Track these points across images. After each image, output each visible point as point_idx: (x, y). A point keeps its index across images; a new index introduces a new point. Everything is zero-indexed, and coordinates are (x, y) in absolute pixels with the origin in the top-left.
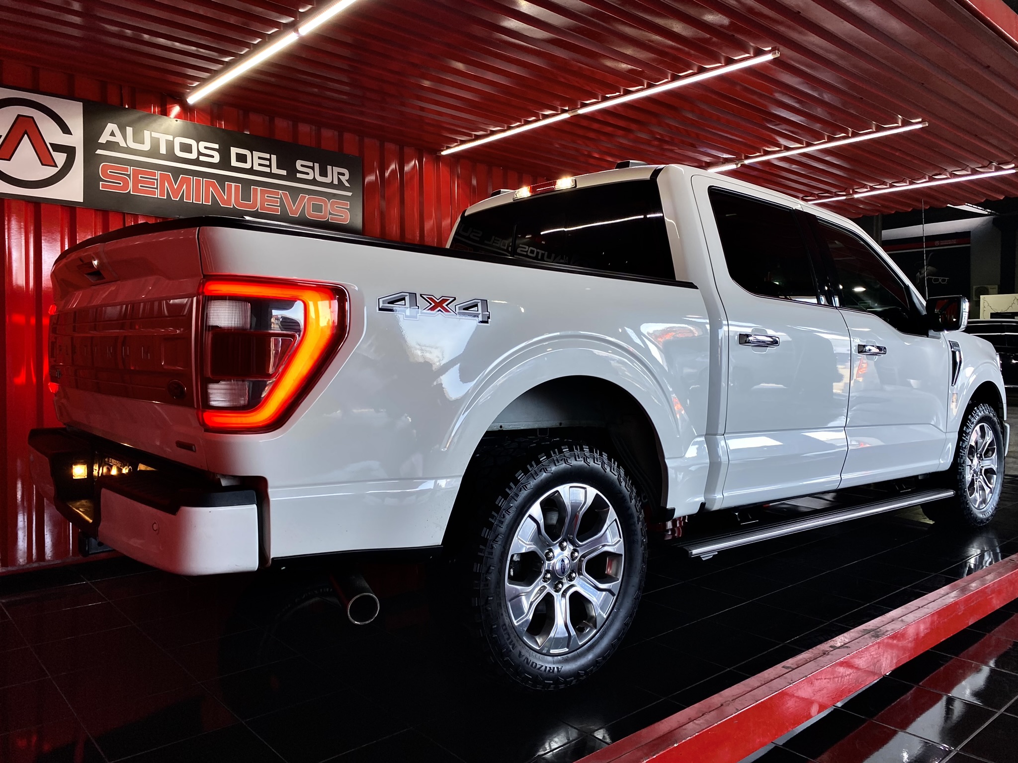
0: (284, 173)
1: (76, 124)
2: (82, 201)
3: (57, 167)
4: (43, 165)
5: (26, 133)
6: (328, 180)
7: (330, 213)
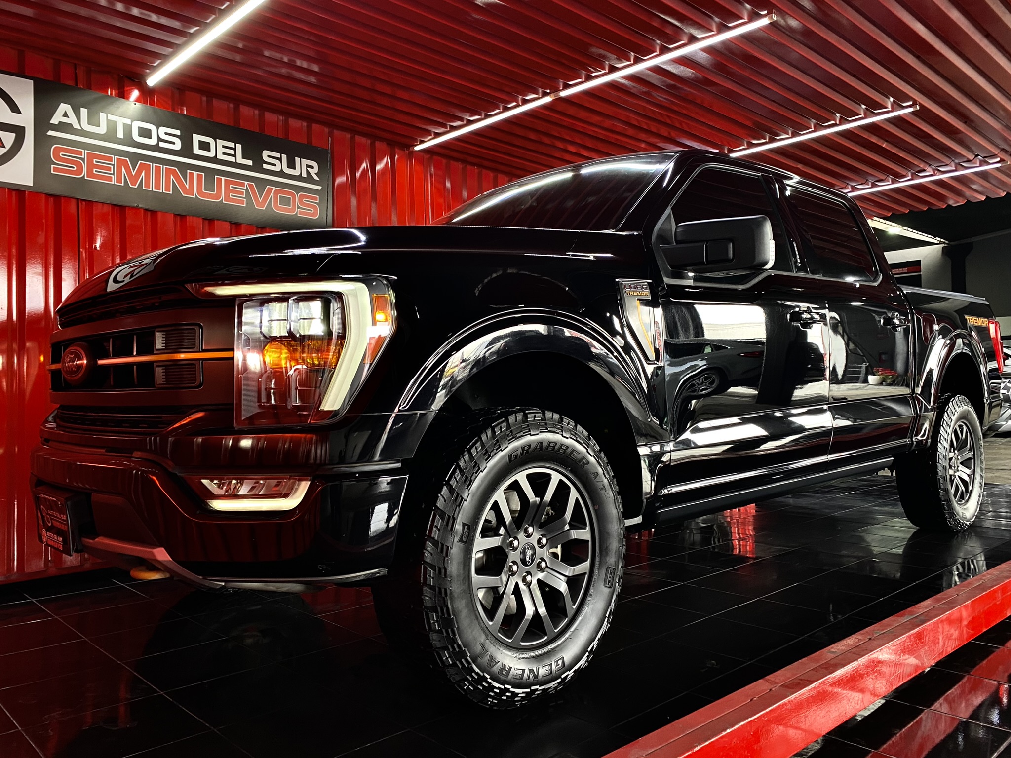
0: (249, 163)
1: (26, 102)
2: (32, 185)
3: (5, 147)
6: (296, 172)
7: (299, 208)
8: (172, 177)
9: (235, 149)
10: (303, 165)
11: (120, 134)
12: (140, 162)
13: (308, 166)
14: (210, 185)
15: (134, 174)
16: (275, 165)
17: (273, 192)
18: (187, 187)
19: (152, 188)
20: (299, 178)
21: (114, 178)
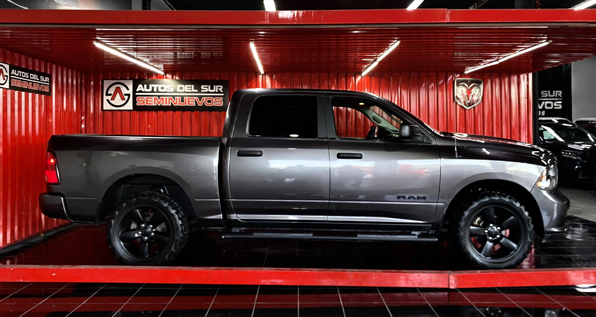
0: (196, 91)
1: (131, 87)
2: (132, 109)
3: (125, 100)
4: (122, 100)
5: (118, 92)
6: (214, 91)
7: (215, 103)
8: (171, 101)
9: (191, 87)
10: (216, 88)
11: (155, 90)
12: (161, 97)
13: (218, 88)
14: (182, 101)
15: (159, 101)
16: (205, 90)
17: (205, 99)
18: (175, 102)
19: (165, 105)
20: (215, 93)
21: (153, 103)
